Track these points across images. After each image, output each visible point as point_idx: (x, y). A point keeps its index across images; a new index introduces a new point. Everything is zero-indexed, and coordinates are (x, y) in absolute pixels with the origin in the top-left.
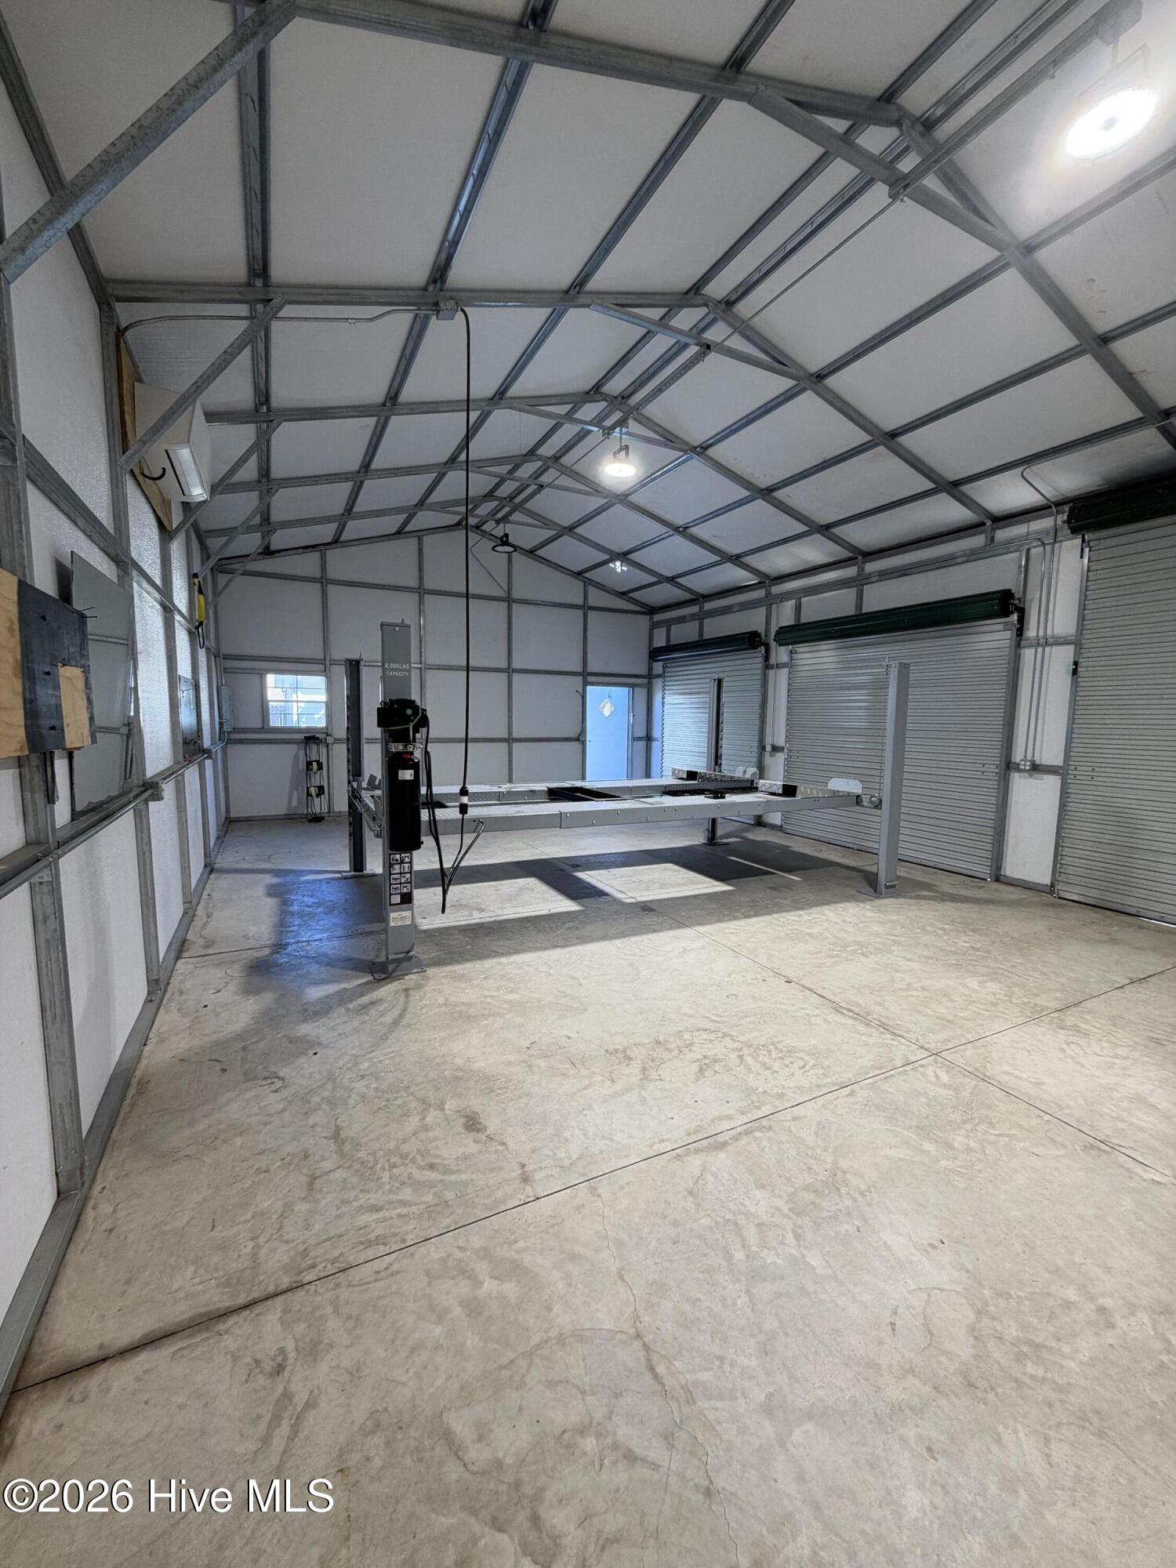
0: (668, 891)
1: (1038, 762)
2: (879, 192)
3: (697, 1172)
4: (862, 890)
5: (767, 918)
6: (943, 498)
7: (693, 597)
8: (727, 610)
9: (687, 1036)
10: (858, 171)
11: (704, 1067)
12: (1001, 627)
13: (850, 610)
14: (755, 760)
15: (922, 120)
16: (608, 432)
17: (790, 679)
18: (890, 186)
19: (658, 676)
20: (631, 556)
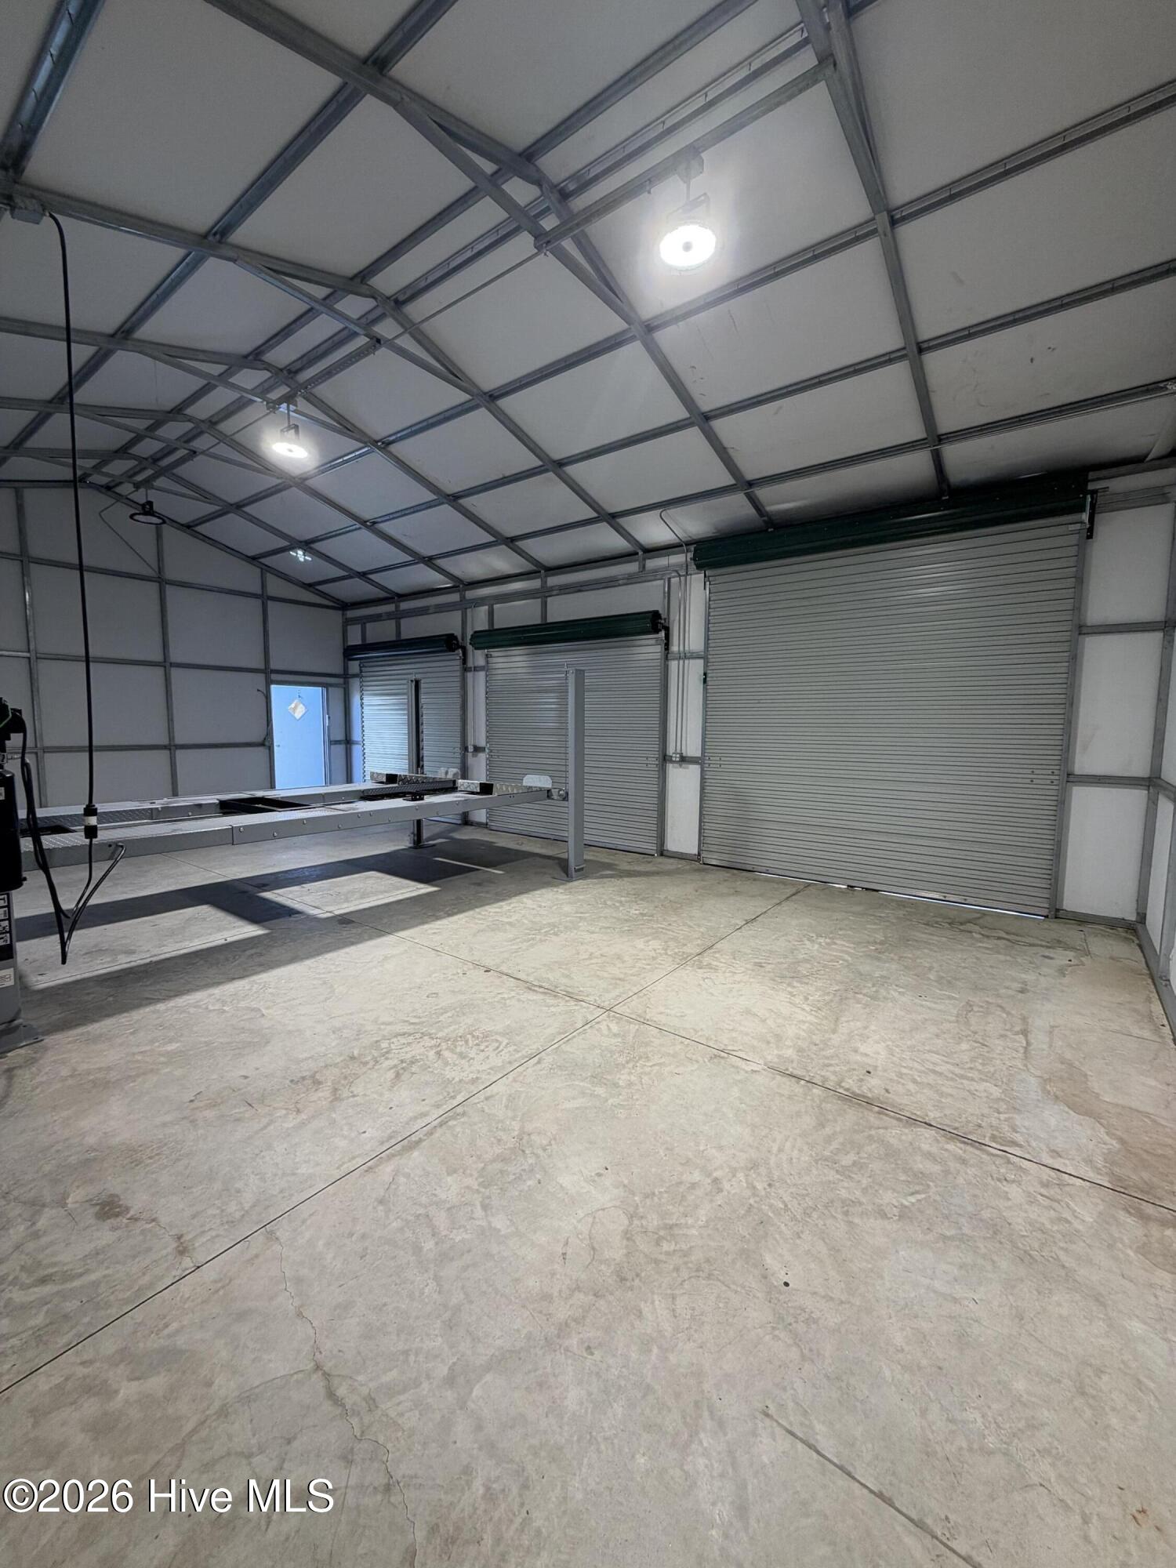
0: (371, 899)
1: (684, 755)
2: (524, 243)
3: (388, 1179)
4: (556, 876)
5: (471, 913)
6: (604, 528)
7: (388, 595)
8: (423, 611)
9: (384, 1045)
10: (506, 215)
11: (401, 1072)
12: (653, 642)
13: (537, 620)
14: (459, 761)
15: (558, 188)
16: (273, 406)
17: (487, 681)
18: (536, 238)
19: (355, 676)
20: (316, 546)
